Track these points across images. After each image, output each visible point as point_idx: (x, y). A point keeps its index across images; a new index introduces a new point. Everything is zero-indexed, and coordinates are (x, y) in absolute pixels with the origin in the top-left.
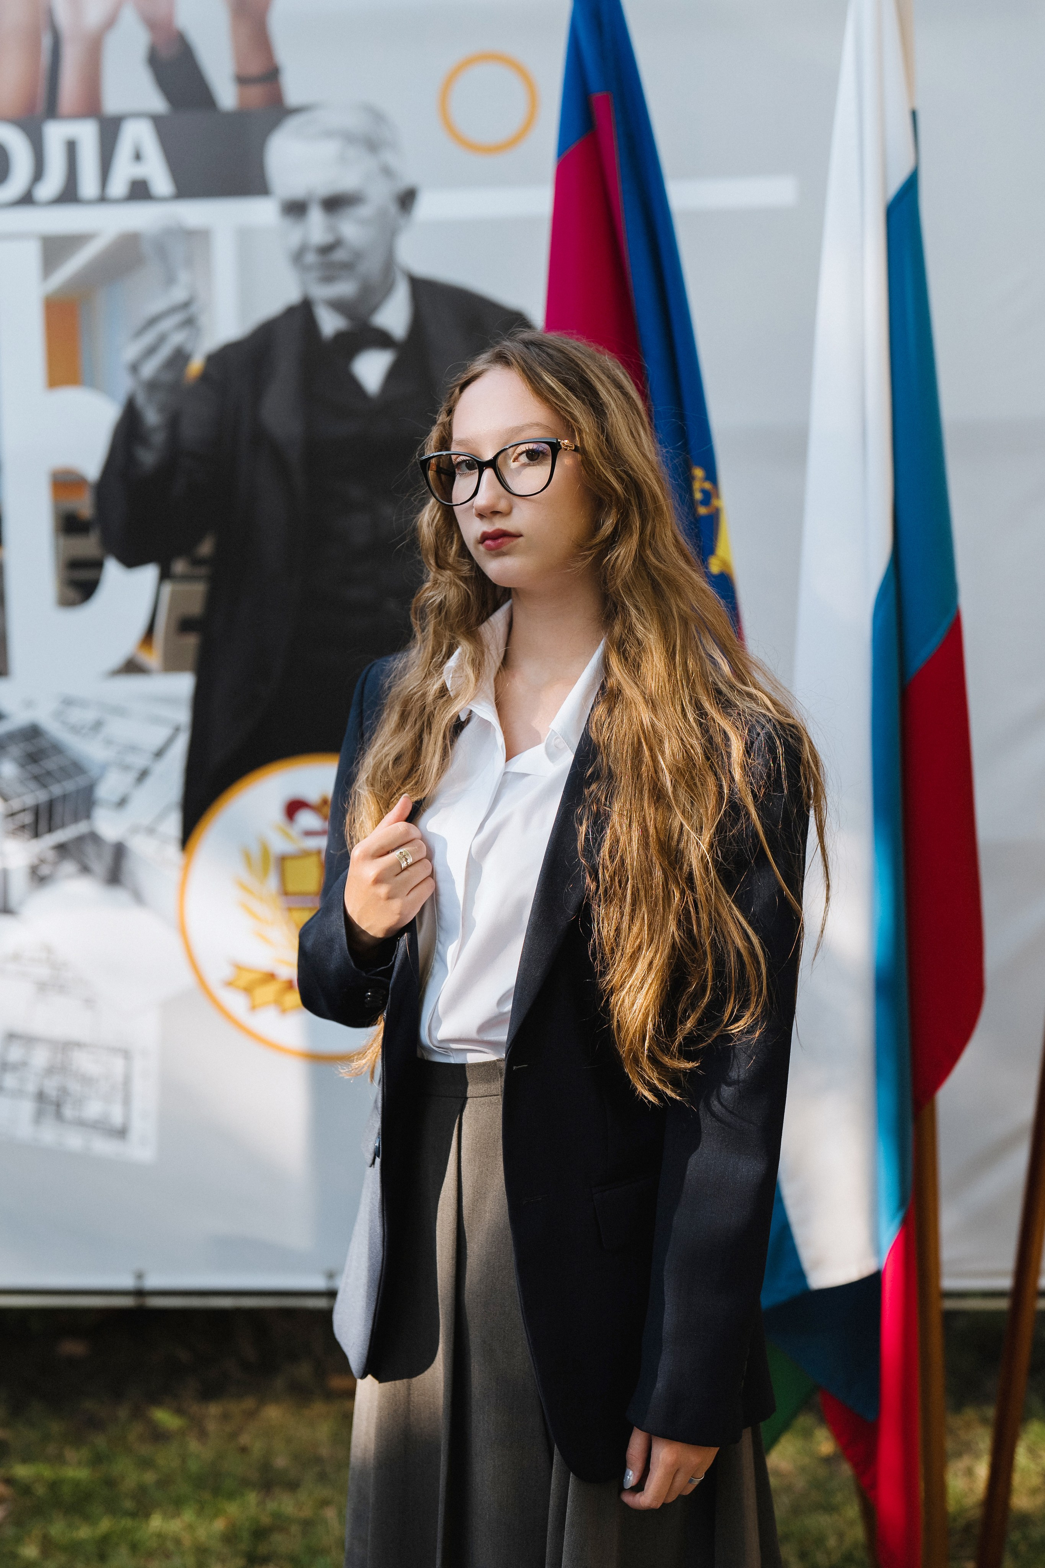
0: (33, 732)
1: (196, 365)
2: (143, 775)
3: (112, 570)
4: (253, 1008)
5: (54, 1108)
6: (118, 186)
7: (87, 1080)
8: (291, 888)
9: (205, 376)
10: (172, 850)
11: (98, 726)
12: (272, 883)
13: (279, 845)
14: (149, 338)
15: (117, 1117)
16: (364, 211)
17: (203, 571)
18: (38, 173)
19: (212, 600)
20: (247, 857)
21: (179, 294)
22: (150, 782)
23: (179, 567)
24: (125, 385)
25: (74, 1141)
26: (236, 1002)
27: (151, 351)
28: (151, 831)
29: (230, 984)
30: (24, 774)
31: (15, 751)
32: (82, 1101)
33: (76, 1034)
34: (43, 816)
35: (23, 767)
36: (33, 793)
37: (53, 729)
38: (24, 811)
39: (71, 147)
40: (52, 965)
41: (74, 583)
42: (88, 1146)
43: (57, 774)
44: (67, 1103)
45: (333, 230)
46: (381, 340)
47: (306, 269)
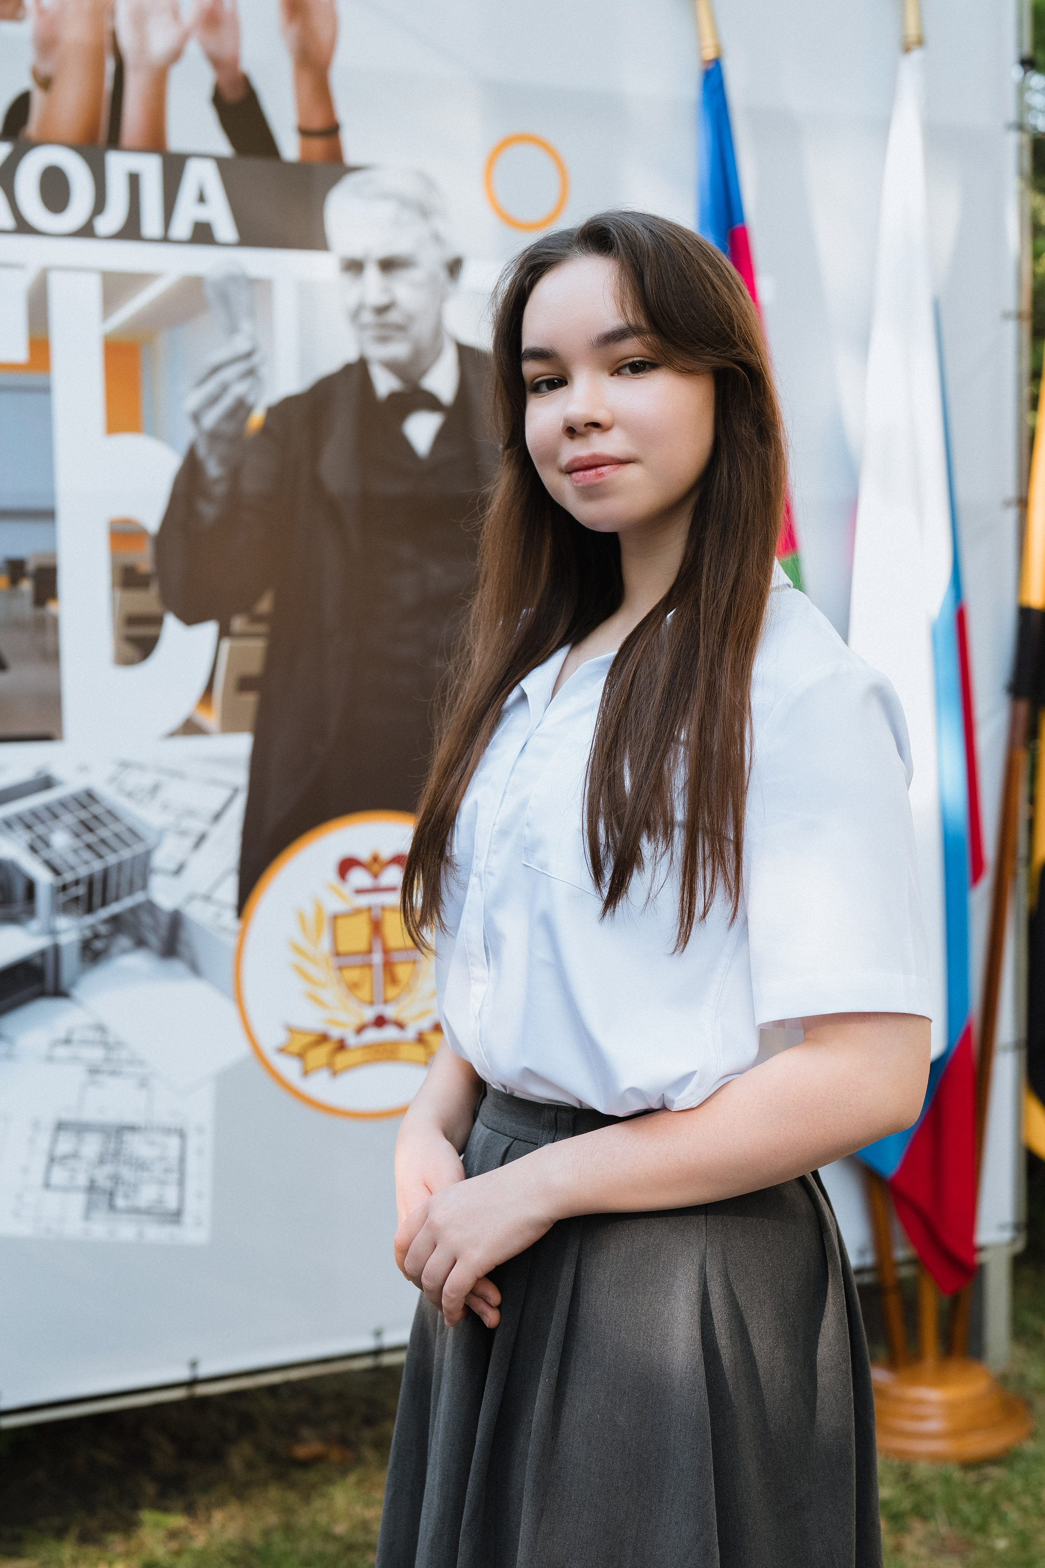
0: (88, 799)
1: (257, 417)
2: (202, 838)
3: (172, 625)
4: (306, 1073)
5: (107, 1196)
6: (181, 228)
7: (141, 1165)
8: (343, 947)
9: (266, 429)
10: (230, 918)
11: (155, 789)
12: (325, 944)
13: (334, 904)
14: (211, 386)
15: (171, 1201)
16: (415, 275)
17: (261, 628)
18: (100, 205)
19: (271, 658)
20: (302, 918)
21: (241, 344)
22: (207, 846)
23: (238, 624)
24: (186, 434)
25: (127, 1231)
26: (289, 1068)
27: (213, 400)
28: (207, 898)
29: (282, 1050)
30: (78, 844)
31: (68, 819)
32: (135, 1187)
33: (129, 1117)
34: (98, 887)
35: (77, 835)
36: (87, 863)
37: (109, 794)
38: (77, 883)
39: (134, 180)
40: (106, 1045)
41: (132, 640)
42: (141, 1234)
43: (113, 841)
44: (120, 1191)
45: (387, 290)
46: (431, 403)
47: (362, 327)
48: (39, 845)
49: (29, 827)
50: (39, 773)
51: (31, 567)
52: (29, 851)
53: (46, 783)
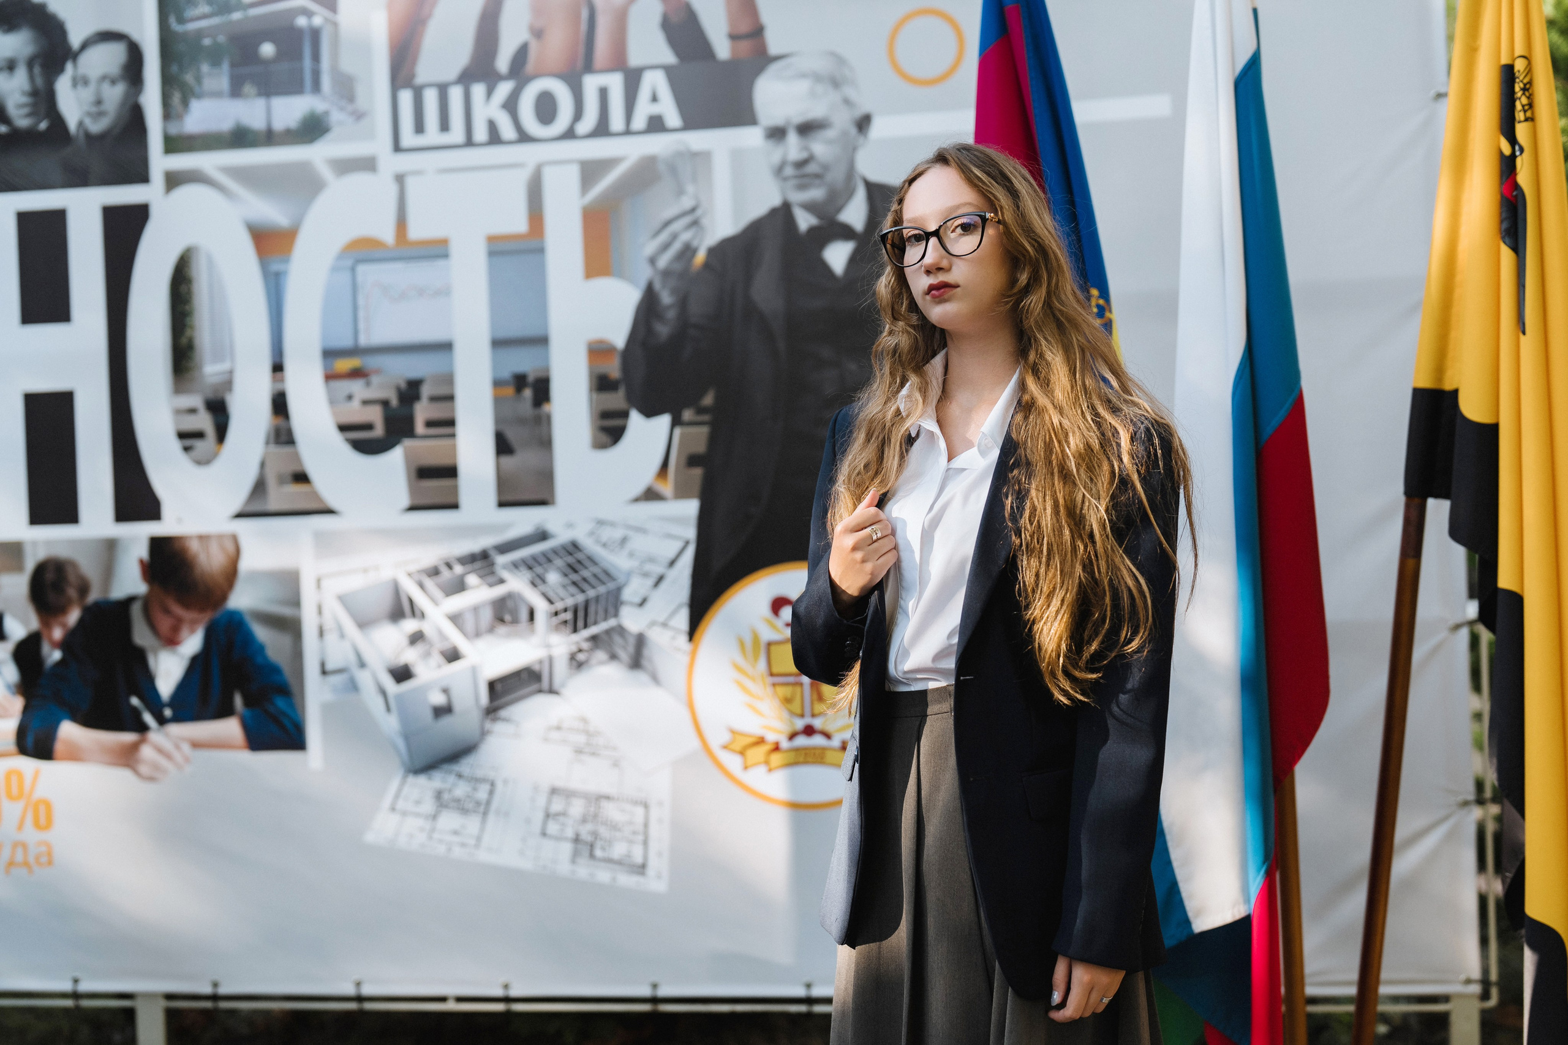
0: (573, 547)
1: (701, 257)
2: (660, 579)
3: (635, 417)
4: (746, 768)
5: (589, 847)
6: (639, 122)
7: (614, 827)
8: (775, 670)
9: (707, 265)
10: (683, 639)
11: (624, 541)
12: (762, 664)
13: (767, 634)
14: (664, 237)
15: (638, 859)
16: (830, 133)
17: (706, 418)
18: (578, 114)
19: (713, 440)
20: (742, 644)
21: (687, 203)
22: (664, 585)
23: (687, 415)
24: (645, 274)
25: (603, 875)
26: (733, 762)
27: (666, 247)
28: (665, 625)
29: (725, 747)
30: (566, 581)
31: (559, 562)
32: (610, 842)
33: (605, 789)
34: (581, 614)
35: (566, 575)
36: (573, 595)
37: (589, 545)
38: (565, 610)
39: (603, 93)
40: (587, 733)
41: (605, 430)
42: (614, 879)
43: (592, 580)
44: (598, 844)
45: (806, 148)
46: (845, 232)
47: (785, 179)
48: (538, 581)
49: (530, 568)
50: (538, 529)
51: (531, 378)
52: (531, 586)
53: (542, 536)
